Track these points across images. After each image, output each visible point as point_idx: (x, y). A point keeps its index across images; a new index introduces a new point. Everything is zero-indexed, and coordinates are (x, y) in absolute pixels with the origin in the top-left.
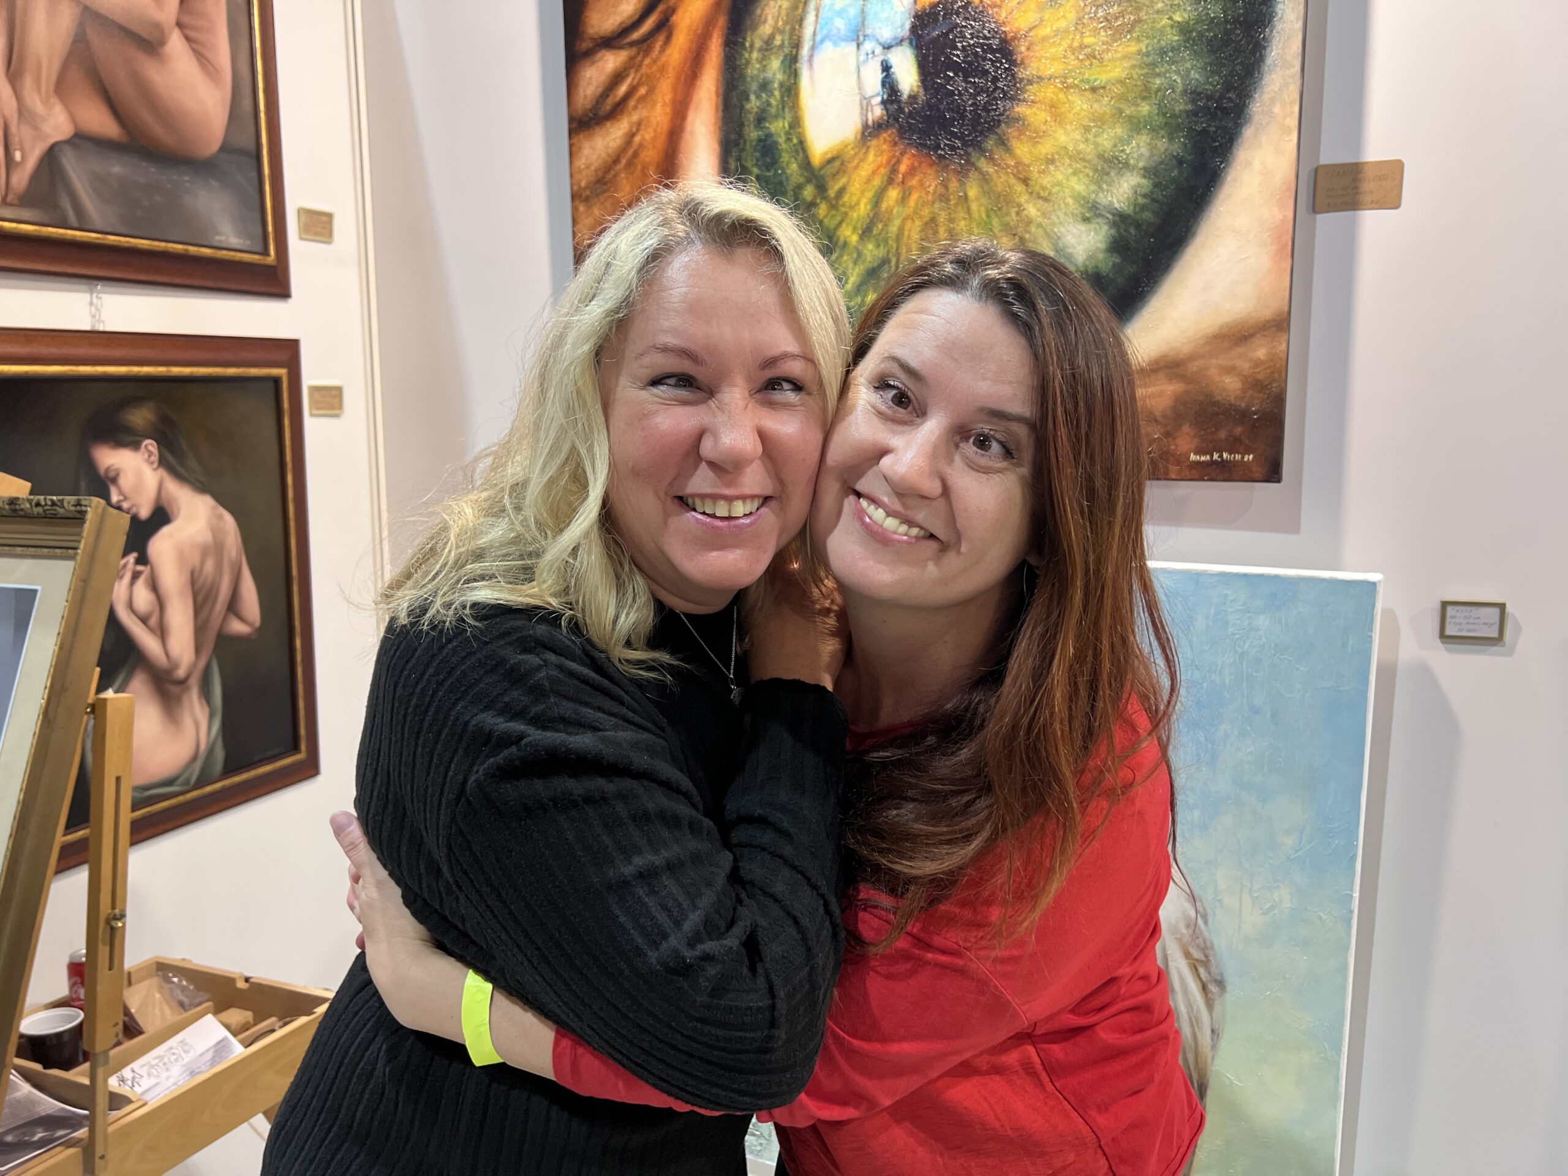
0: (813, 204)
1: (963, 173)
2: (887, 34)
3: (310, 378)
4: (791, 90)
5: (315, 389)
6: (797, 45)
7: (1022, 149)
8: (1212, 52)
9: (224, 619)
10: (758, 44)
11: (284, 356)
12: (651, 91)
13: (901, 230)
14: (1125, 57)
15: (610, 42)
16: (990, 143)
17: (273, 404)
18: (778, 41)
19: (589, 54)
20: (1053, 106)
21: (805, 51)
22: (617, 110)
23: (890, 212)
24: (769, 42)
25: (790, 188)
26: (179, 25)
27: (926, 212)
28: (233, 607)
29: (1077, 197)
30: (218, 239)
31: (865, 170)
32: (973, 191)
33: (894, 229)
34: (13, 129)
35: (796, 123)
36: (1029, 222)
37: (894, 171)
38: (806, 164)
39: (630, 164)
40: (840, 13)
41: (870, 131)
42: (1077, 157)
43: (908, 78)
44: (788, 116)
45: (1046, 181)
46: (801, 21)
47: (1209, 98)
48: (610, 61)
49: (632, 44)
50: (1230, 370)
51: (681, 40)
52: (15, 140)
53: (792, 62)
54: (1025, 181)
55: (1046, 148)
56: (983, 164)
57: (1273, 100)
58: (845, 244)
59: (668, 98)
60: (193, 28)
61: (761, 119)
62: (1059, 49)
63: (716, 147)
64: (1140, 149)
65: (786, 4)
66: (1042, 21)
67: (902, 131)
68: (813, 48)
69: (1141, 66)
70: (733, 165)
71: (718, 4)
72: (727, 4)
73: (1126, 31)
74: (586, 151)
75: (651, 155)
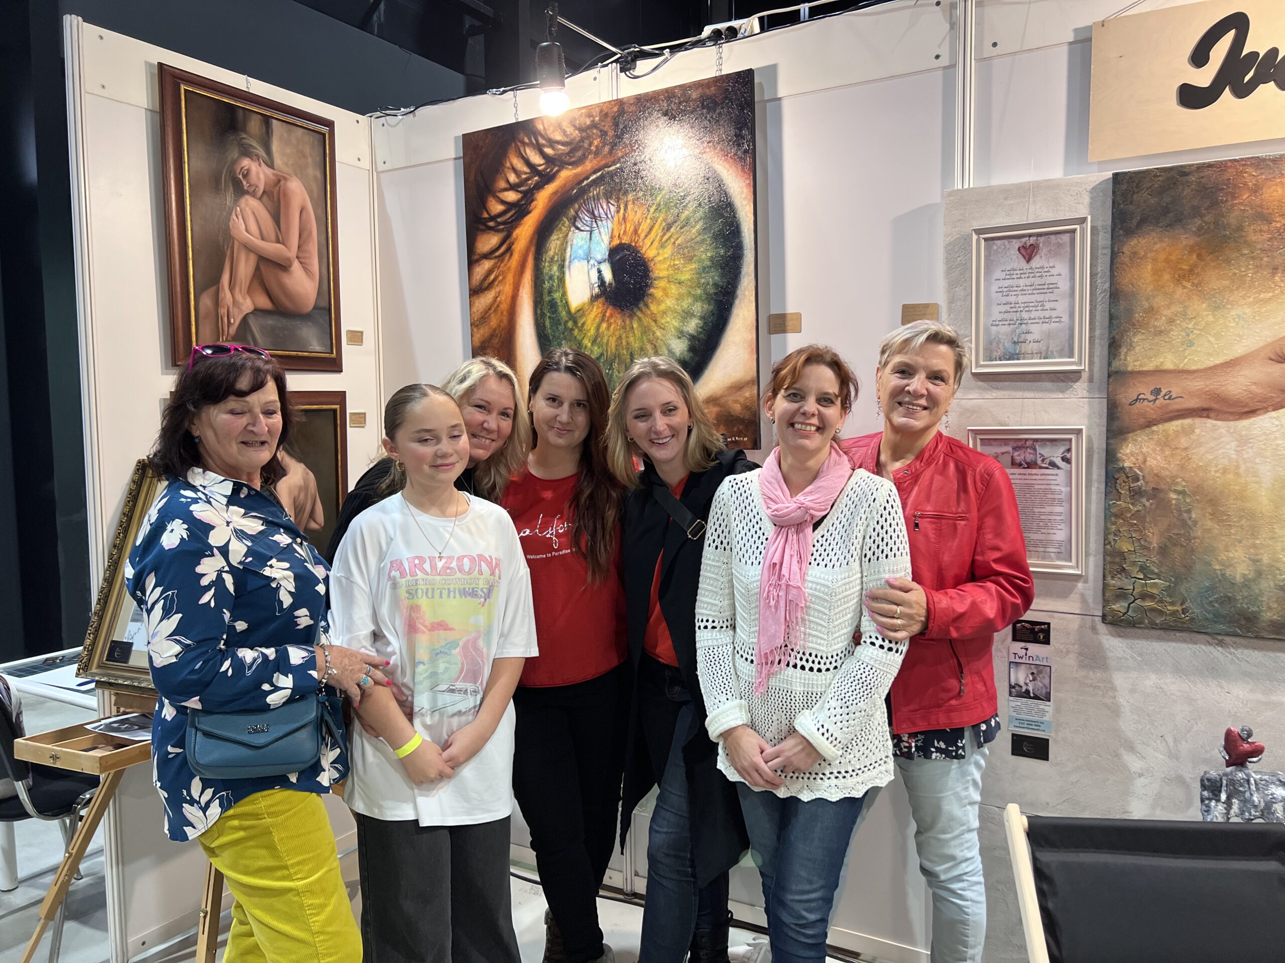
0: (572, 329)
1: (631, 316)
2: (599, 257)
3: (350, 409)
4: (562, 280)
5: (351, 414)
6: (564, 261)
7: (653, 307)
8: (722, 268)
9: (308, 521)
10: (548, 259)
11: (339, 399)
12: (504, 278)
13: (608, 341)
14: (691, 270)
15: (486, 256)
16: (641, 305)
17: (333, 421)
18: (556, 259)
19: (477, 261)
20: (664, 289)
21: (567, 263)
22: (490, 286)
23: (603, 333)
24: (552, 258)
25: (562, 322)
26: (297, 257)
27: (617, 333)
28: (312, 516)
29: (675, 328)
30: (311, 348)
31: (592, 316)
32: (635, 325)
33: (605, 341)
34: (231, 310)
35: (564, 294)
36: (658, 339)
37: (604, 316)
38: (569, 312)
39: (495, 310)
40: (580, 247)
41: (594, 298)
42: (675, 311)
43: (608, 276)
44: (561, 291)
45: (663, 321)
46: (565, 250)
47: (722, 287)
48: (487, 264)
49: (496, 257)
50: (736, 401)
51: (516, 256)
52: (231, 314)
53: (562, 267)
54: (655, 321)
55: (662, 307)
56: (639, 313)
57: (745, 290)
59: (511, 282)
60: (304, 258)
61: (550, 292)
62: (666, 266)
63: (532, 303)
64: (699, 308)
65: (559, 242)
66: (658, 254)
67: (606, 299)
68: (570, 262)
69: (697, 273)
70: (539, 312)
71: (531, 241)
72: (535, 241)
73: (690, 259)
74: (477, 304)
75: (504, 306)
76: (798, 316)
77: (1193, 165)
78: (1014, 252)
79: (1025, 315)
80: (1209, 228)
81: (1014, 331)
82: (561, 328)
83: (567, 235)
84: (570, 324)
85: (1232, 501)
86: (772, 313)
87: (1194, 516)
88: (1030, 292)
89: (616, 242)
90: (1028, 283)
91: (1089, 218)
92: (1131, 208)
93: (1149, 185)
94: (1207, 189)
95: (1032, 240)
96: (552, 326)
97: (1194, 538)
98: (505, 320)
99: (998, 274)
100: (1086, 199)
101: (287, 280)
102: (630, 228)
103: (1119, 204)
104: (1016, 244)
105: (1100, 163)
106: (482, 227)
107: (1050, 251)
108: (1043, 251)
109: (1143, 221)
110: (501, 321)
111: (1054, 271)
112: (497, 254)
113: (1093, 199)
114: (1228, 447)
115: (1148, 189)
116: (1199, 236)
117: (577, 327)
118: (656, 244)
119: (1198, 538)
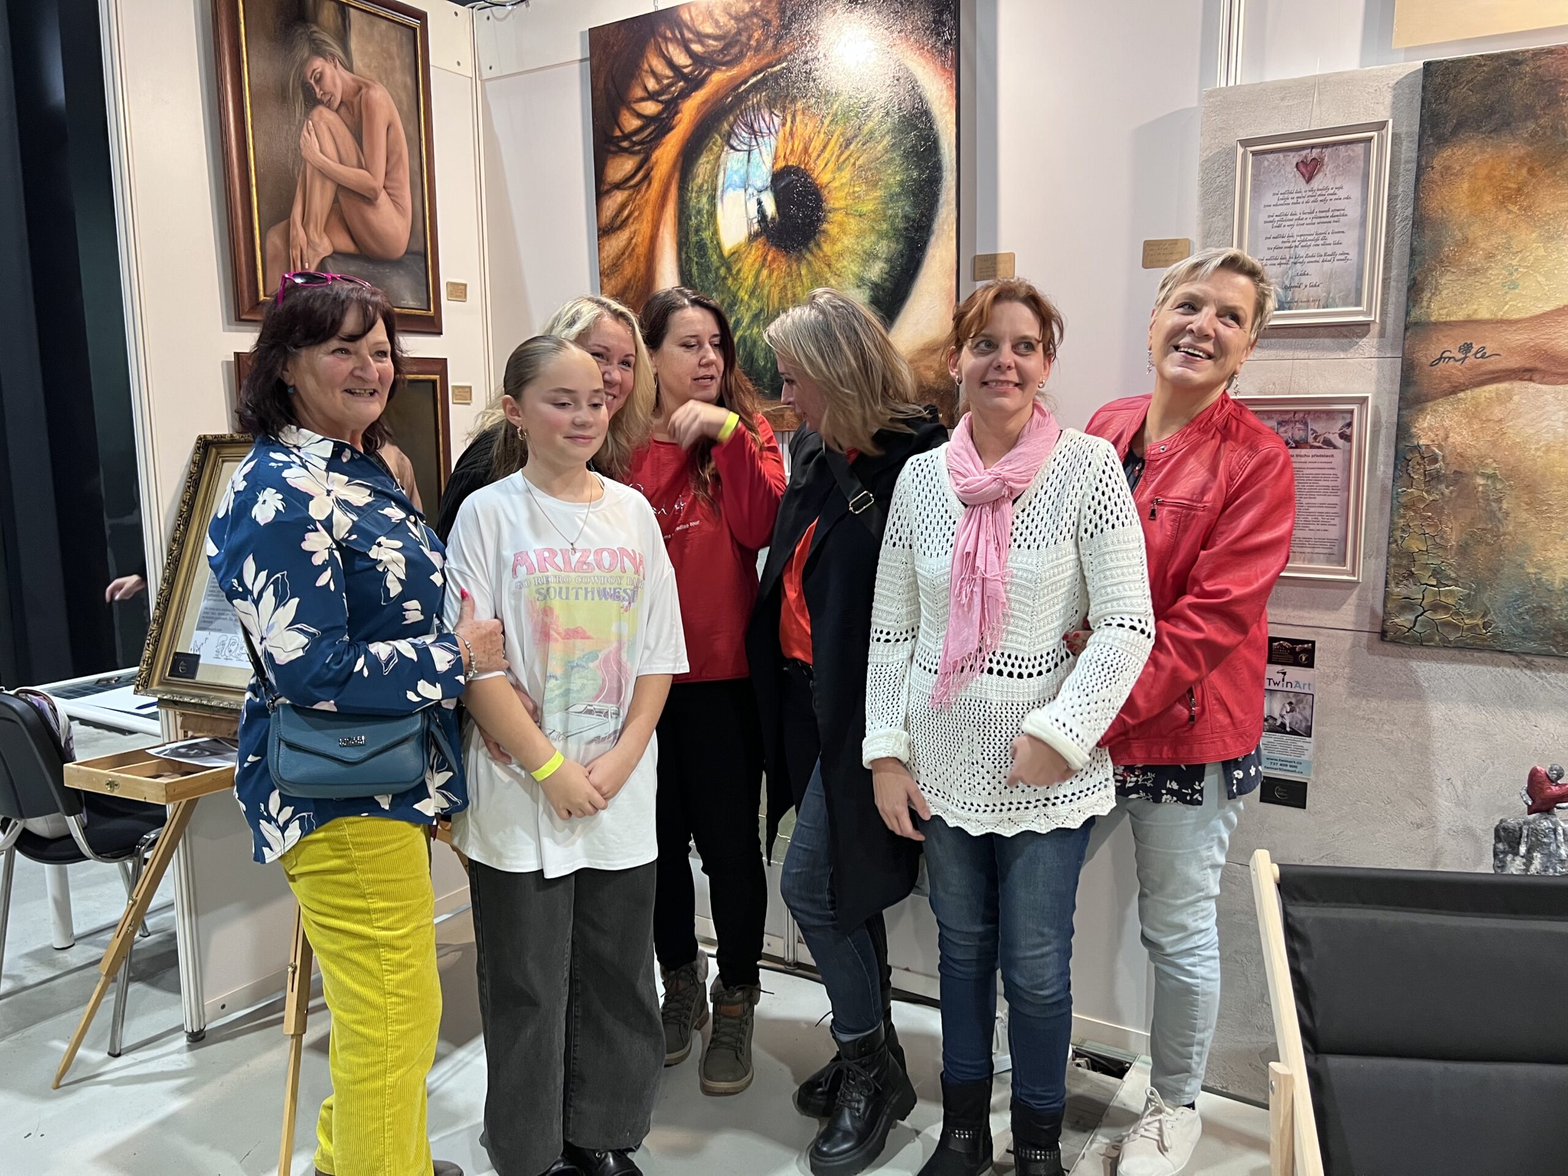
0: (725, 278)
1: (799, 260)
2: (759, 184)
3: (454, 380)
4: (712, 215)
5: (454, 387)
6: (715, 190)
7: (826, 248)
8: (914, 195)
10: (695, 188)
11: (438, 368)
12: (641, 214)
13: (769, 292)
14: (875, 199)
15: (618, 186)
16: (812, 245)
17: (432, 396)
18: (705, 188)
19: (608, 192)
20: (841, 224)
21: (719, 193)
22: (624, 224)
23: (763, 282)
24: (701, 187)
25: (713, 269)
27: (781, 282)
29: (854, 274)
30: (403, 303)
31: (750, 260)
32: (803, 271)
33: (766, 292)
34: (305, 252)
35: (715, 233)
37: (765, 259)
38: (721, 255)
39: (630, 255)
40: (736, 172)
41: (753, 237)
42: (853, 252)
43: (770, 209)
44: (711, 229)
45: (839, 266)
46: (717, 176)
47: (914, 221)
48: (619, 197)
49: (631, 187)
50: (929, 368)
51: (656, 185)
52: (305, 257)
53: (712, 199)
54: (829, 266)
55: (838, 247)
56: (808, 256)
57: (943, 223)
59: (649, 219)
60: (392, 188)
61: (697, 231)
62: (844, 194)
63: (675, 245)
64: (884, 248)
65: (709, 167)
66: (834, 178)
67: (768, 238)
68: (723, 191)
69: (882, 203)
70: (684, 256)
71: (674, 166)
72: (679, 166)
73: (874, 185)
74: (607, 248)
75: (641, 250)
76: (1011, 257)
77: (1527, 51)
78: (1290, 170)
79: (1301, 252)
80: (1545, 133)
81: (1286, 273)
82: (711, 276)
83: (719, 157)
84: (722, 271)
85: (1555, 487)
86: (978, 253)
87: (1505, 506)
88: (1309, 221)
89: (781, 164)
90: (1307, 208)
91: (1391, 122)
92: (1445, 107)
93: (1470, 77)
94: (1545, 82)
95: (1315, 152)
96: (700, 275)
97: (1504, 534)
98: (642, 267)
99: (1269, 198)
100: (1388, 99)
101: (371, 215)
102: (798, 146)
103: (1430, 103)
104: (1294, 158)
105: (1407, 49)
106: (613, 149)
107: (1337, 167)
108: (1328, 168)
109: (1459, 126)
110: (637, 269)
111: (1341, 194)
112: (632, 182)
113: (1396, 99)
114: (1553, 418)
115: (1468, 82)
116: (1531, 144)
117: (731, 274)
118: (831, 165)
119: (1509, 534)
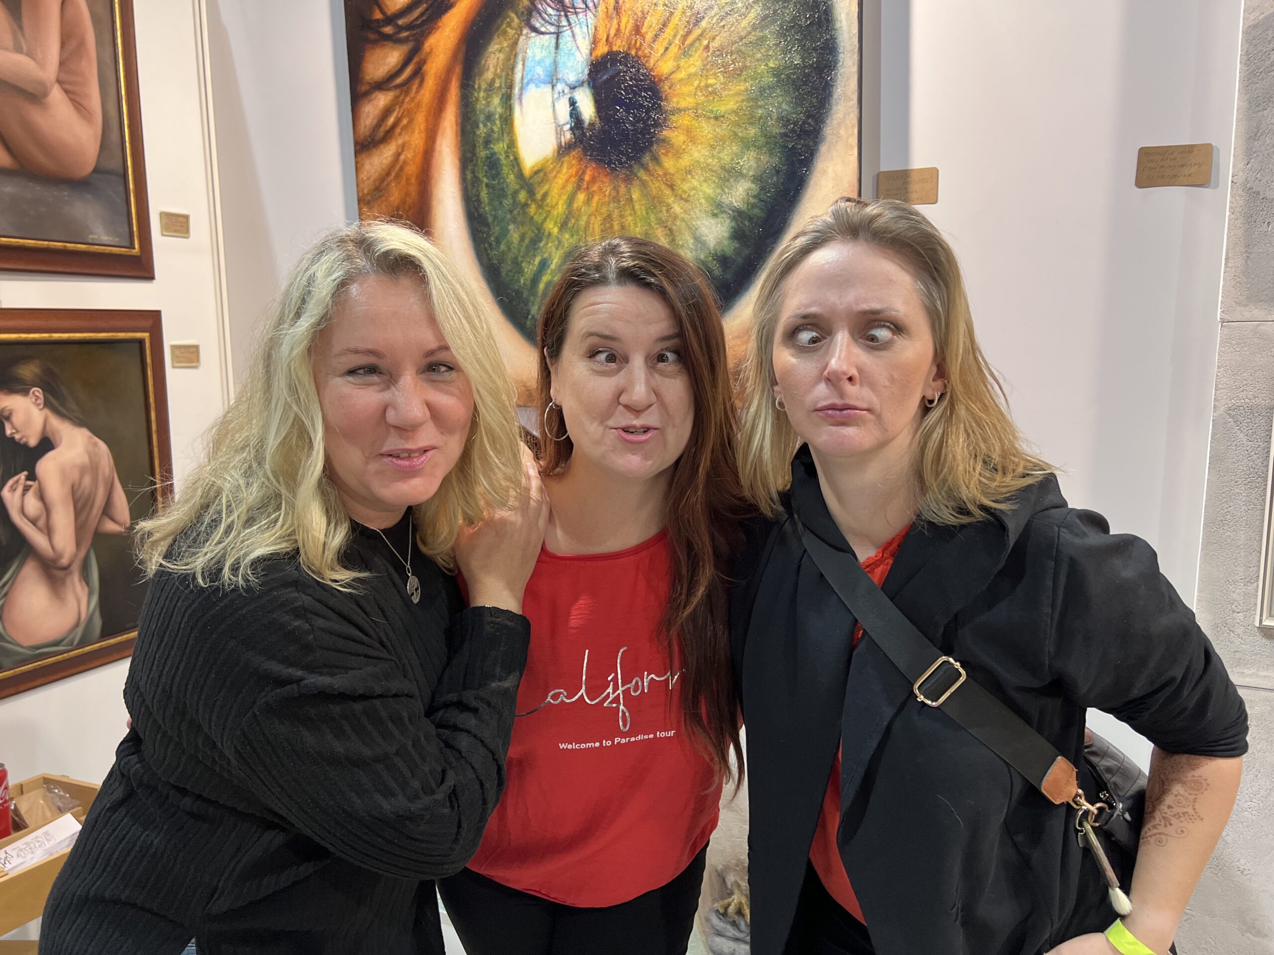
0: (526, 205)
1: (628, 180)
2: (572, 78)
3: (170, 338)
4: (508, 120)
5: (174, 348)
6: (511, 87)
7: (669, 163)
8: (797, 89)
9: (100, 521)
10: (484, 86)
11: (147, 323)
12: (411, 121)
13: (588, 223)
14: (738, 94)
15: (381, 85)
16: (647, 158)
17: (138, 360)
18: (497, 85)
19: (367, 94)
20: (688, 131)
21: (516, 91)
22: (388, 135)
23: (579, 210)
24: (491, 84)
25: (509, 192)
26: (59, 82)
27: (604, 210)
28: (107, 511)
29: (708, 198)
30: (92, 238)
31: (560, 180)
32: (635, 196)
33: (582, 223)
35: (512, 145)
36: (676, 218)
37: (581, 179)
38: (520, 175)
39: (398, 176)
40: (539, 63)
41: (563, 150)
42: (707, 168)
43: (588, 109)
44: (506, 138)
45: (685, 187)
46: (513, 69)
47: (795, 123)
48: (382, 100)
49: (397, 87)
51: (431, 83)
53: (507, 99)
54: (672, 187)
55: (685, 161)
56: (642, 174)
57: (839, 124)
58: (550, 234)
59: (423, 128)
61: (487, 142)
62: (692, 89)
63: (457, 162)
64: (750, 162)
65: (501, 56)
66: (678, 67)
67: (585, 150)
68: (522, 89)
69: (748, 100)
70: (469, 176)
71: (454, 57)
72: (461, 56)
73: (737, 74)
74: (367, 167)
75: (412, 169)
76: (933, 174)
82: (507, 202)
83: (516, 43)
84: (522, 196)
86: (883, 169)
89: (602, 49)
96: (491, 200)
98: (413, 190)
102: (627, 22)
106: (372, 36)
110: (407, 194)
112: (399, 81)
117: (534, 200)
118: (674, 50)
